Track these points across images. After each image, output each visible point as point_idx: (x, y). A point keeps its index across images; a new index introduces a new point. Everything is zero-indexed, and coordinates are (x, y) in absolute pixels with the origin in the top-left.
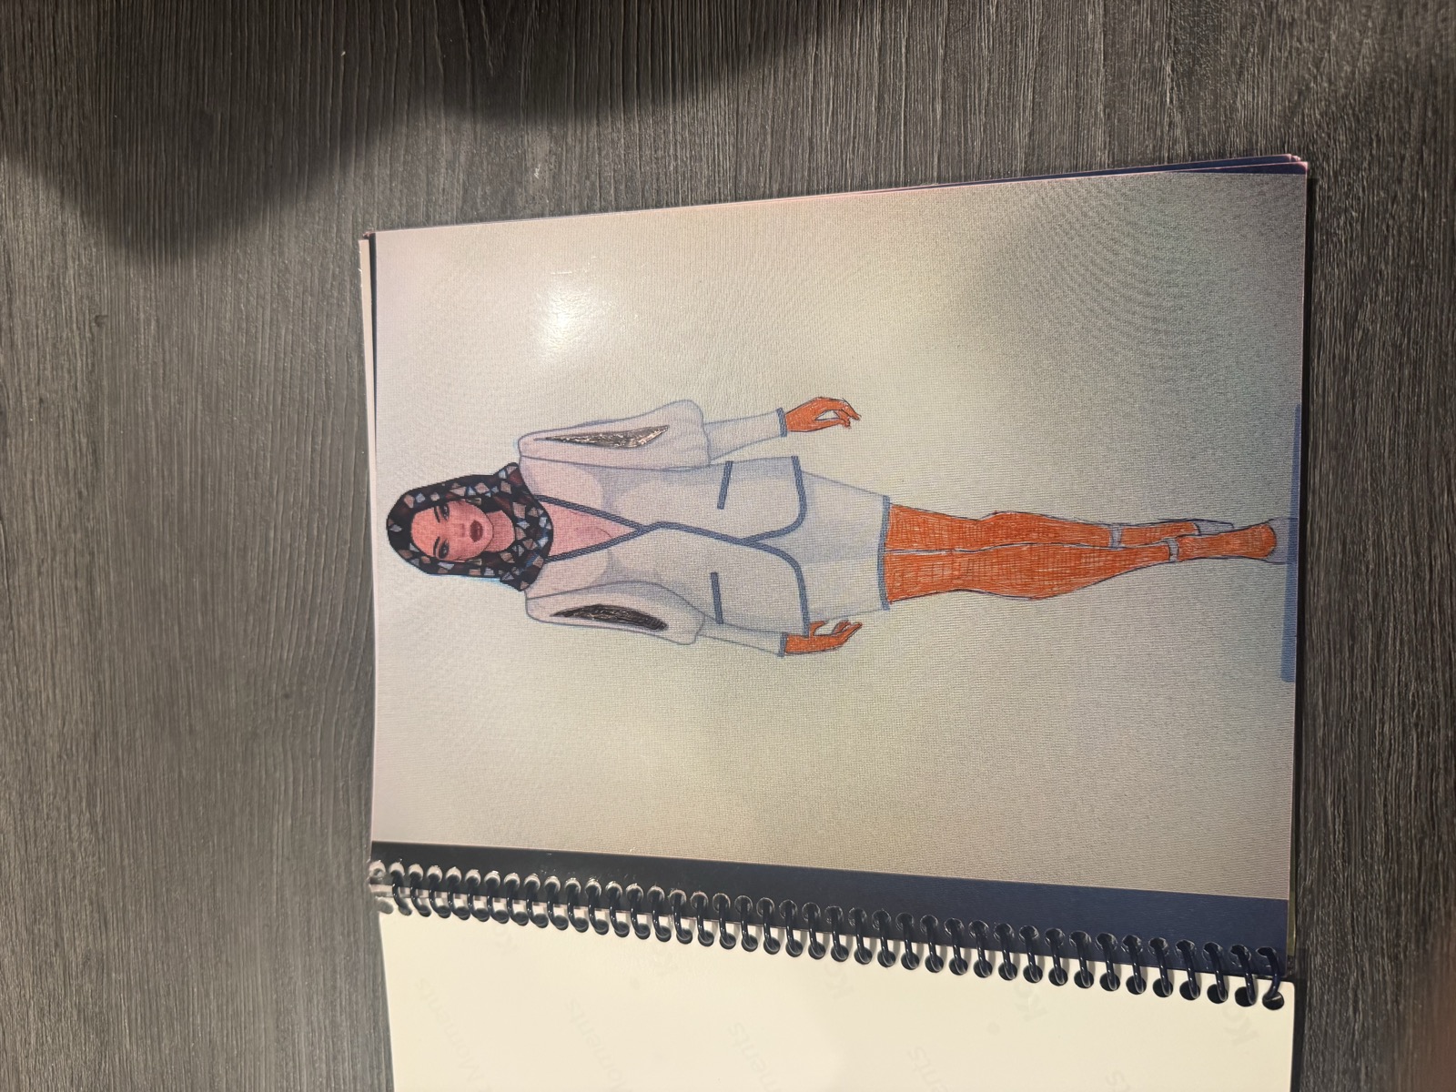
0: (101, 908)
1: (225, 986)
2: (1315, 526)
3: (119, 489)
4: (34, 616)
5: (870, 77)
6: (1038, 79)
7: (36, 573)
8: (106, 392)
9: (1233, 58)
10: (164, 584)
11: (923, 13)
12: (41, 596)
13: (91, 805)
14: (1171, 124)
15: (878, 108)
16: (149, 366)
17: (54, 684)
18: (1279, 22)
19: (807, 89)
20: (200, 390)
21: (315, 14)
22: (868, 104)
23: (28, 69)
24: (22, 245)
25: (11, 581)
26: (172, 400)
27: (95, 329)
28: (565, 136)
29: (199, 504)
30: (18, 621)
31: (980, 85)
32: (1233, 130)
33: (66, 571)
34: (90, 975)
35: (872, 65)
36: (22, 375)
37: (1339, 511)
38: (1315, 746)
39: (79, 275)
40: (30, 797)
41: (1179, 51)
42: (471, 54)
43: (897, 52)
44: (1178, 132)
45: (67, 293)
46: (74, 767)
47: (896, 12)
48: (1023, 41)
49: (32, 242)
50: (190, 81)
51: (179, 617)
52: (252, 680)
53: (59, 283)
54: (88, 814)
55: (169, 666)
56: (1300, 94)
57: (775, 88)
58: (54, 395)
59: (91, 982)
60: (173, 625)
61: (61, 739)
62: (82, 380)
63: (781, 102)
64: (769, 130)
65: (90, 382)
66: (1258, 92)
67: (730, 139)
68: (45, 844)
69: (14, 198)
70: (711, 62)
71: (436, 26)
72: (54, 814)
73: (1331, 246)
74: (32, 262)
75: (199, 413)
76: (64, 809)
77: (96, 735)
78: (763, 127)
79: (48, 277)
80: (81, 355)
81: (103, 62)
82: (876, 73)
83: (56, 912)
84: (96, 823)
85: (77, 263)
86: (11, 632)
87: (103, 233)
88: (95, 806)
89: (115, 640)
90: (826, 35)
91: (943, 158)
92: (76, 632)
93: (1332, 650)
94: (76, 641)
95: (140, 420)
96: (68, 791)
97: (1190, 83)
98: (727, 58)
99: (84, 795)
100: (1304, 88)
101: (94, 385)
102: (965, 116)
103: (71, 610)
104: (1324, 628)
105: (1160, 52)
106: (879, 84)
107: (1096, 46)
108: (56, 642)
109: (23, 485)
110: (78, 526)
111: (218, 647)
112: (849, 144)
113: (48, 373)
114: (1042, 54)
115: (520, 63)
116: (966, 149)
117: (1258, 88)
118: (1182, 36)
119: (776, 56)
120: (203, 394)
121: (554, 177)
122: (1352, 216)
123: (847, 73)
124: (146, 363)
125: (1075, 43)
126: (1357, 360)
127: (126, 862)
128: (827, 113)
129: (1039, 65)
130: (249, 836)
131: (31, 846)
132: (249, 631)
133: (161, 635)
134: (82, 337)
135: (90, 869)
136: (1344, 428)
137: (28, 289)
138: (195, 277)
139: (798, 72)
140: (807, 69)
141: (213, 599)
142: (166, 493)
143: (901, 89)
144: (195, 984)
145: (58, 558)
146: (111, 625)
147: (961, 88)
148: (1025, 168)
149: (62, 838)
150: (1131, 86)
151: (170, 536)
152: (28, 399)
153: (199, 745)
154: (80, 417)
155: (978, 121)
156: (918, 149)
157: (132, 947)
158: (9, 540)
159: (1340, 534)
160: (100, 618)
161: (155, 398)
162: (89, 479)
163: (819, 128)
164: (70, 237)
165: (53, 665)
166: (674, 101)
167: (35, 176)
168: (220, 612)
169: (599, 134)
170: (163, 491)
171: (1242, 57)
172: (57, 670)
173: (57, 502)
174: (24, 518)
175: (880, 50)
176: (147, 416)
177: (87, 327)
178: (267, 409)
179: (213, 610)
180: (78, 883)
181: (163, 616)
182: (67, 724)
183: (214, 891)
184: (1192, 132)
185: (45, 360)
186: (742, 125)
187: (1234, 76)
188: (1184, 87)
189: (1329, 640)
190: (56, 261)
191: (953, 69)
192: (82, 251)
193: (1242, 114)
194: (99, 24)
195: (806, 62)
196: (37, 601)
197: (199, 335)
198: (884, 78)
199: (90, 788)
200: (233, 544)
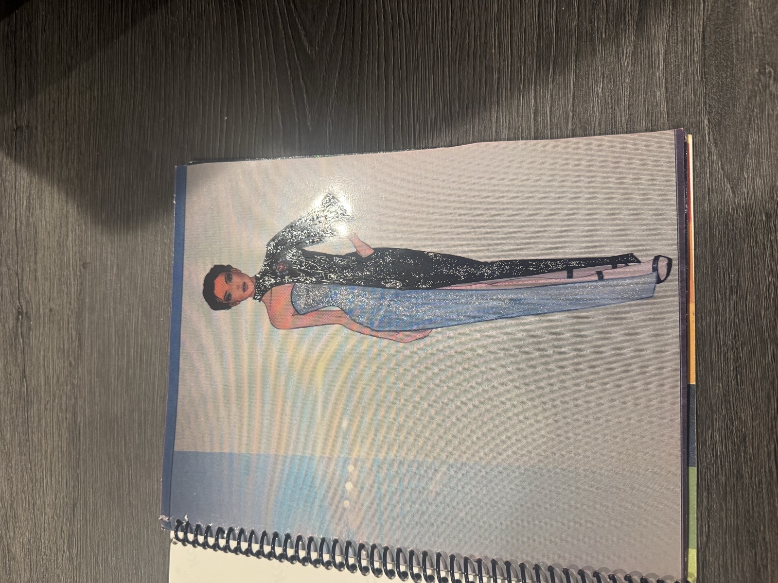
3: (93, 361)
4: (42, 434)
7: (43, 409)
9: (745, 114)
10: (117, 416)
11: (559, 92)
12: (46, 422)
13: (70, 548)
14: (710, 153)
16: (112, 291)
18: (771, 94)
20: (141, 305)
21: (210, 97)
23: (51, 129)
24: (44, 223)
25: (29, 413)
26: (125, 310)
27: (83, 270)
29: (138, 370)
30: (32, 437)
32: (748, 156)
33: (61, 409)
35: (530, 121)
36: (41, 296)
39: (75, 240)
40: (34, 542)
41: (712, 112)
42: (298, 118)
43: (545, 114)
44: (714, 157)
45: (67, 250)
46: (61, 524)
47: (543, 92)
48: (618, 107)
49: (50, 222)
50: (140, 134)
51: (125, 436)
53: (63, 244)
54: (68, 554)
55: (118, 465)
58: (58, 307)
60: (121, 441)
61: (54, 507)
62: (74, 299)
65: (78, 300)
66: (761, 134)
69: (40, 198)
70: (436, 123)
71: (278, 103)
72: (48, 552)
74: (49, 233)
75: (140, 318)
76: (54, 549)
77: (74, 505)
79: (58, 241)
80: (74, 284)
81: (92, 124)
82: (532, 126)
84: (73, 558)
85: (74, 233)
86: (28, 443)
87: (89, 217)
88: (72, 548)
89: (87, 450)
90: (502, 106)
92: (65, 444)
95: (106, 322)
96: (56, 538)
97: (720, 130)
98: (445, 119)
99: (66, 541)
101: (81, 302)
103: (63, 430)
105: (700, 112)
106: (534, 132)
107: (662, 109)
108: (53, 449)
109: (38, 358)
110: (69, 382)
111: (147, 454)
113: (55, 294)
114: (630, 115)
115: (326, 124)
117: (761, 132)
118: (713, 103)
119: (473, 117)
120: (142, 308)
123: (515, 126)
124: (111, 290)
125: (650, 108)
131: (34, 571)
133: (114, 447)
134: (75, 274)
137: (46, 247)
138: (139, 241)
139: (487, 126)
140: (491, 125)
141: (145, 426)
142: (120, 363)
145: (56, 401)
146: (85, 441)
151: (121, 389)
152: (43, 309)
153: (134, 513)
154: (72, 319)
158: (29, 389)
160: (79, 436)
161: (114, 309)
162: (76, 355)
164: (70, 219)
165: (51, 463)
167: (52, 186)
170: (118, 363)
171: (750, 115)
172: (53, 466)
173: (57, 368)
174: (38, 377)
175: (535, 113)
176: (110, 320)
179: (145, 433)
181: (116, 435)
184: (723, 157)
185: (54, 287)
187: (746, 125)
188: (716, 131)
190: (62, 232)
191: (578, 123)
192: (77, 227)
193: (752, 146)
194: (91, 104)
195: (491, 121)
196: (44, 425)
197: (141, 274)
198: (538, 129)
199: (70, 536)
200: (157, 394)
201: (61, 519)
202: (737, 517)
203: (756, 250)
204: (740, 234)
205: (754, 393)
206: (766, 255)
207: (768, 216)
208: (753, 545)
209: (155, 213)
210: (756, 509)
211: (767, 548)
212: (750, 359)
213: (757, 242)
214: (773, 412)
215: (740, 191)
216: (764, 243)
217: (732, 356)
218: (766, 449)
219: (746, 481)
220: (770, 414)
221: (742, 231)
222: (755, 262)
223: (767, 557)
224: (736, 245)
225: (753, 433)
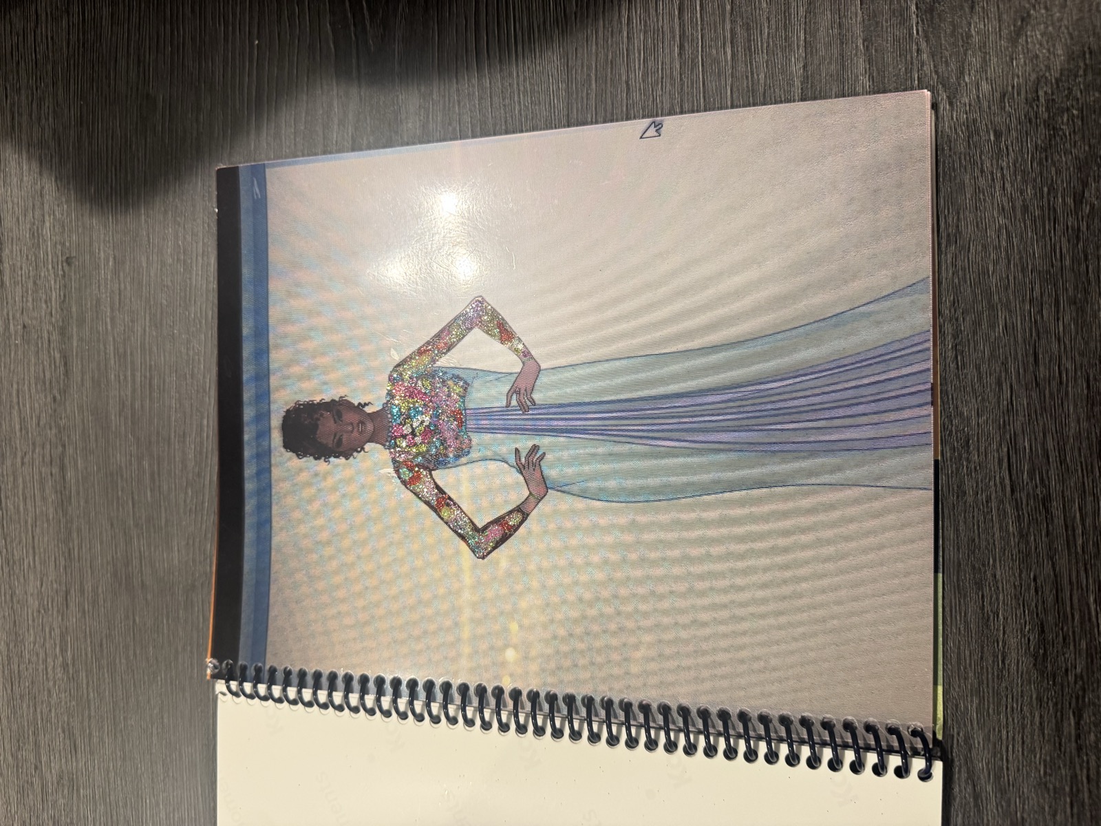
0: (71, 736)
1: (171, 798)
2: (1062, 368)
3: (85, 393)
4: (18, 498)
5: (672, 31)
6: (808, 23)
7: (20, 464)
8: (75, 318)
10: (120, 467)
12: (24, 482)
13: (64, 651)
14: (918, 50)
15: (680, 54)
16: (108, 294)
17: (34, 552)
19: (623, 43)
20: (148, 311)
21: (234, 15)
22: (672, 52)
23: (15, 72)
26: (126, 320)
27: (66, 268)
28: (431, 94)
29: (148, 401)
30: (6, 503)
31: (761, 31)
32: (970, 52)
33: (43, 461)
34: (63, 791)
35: (673, 21)
36: (10, 307)
37: (1082, 354)
38: (1076, 553)
39: (54, 226)
40: (15, 646)
42: (355, 36)
43: (694, 9)
44: (925, 56)
45: (45, 241)
46: (50, 619)
49: (18, 203)
50: (139, 72)
51: (132, 493)
52: (191, 542)
53: (38, 234)
54: (61, 659)
55: (125, 532)
56: (1023, 20)
57: (597, 44)
58: (34, 322)
59: (64, 797)
60: (127, 500)
61: (40, 597)
62: (56, 309)
63: (601, 56)
64: (593, 77)
65: (62, 310)
66: (988, 21)
67: (562, 86)
68: (27, 684)
70: (545, 29)
71: (328, 16)
72: (34, 659)
73: (1058, 139)
74: (18, 219)
75: (147, 329)
76: (42, 655)
78: (589, 75)
79: (30, 230)
80: (55, 289)
81: (72, 62)
82: (677, 27)
83: (36, 741)
84: (67, 665)
85: (52, 217)
87: (72, 192)
88: (66, 651)
89: (82, 515)
91: (735, 89)
92: (51, 510)
93: (1085, 471)
94: (51, 517)
95: (101, 337)
96: (45, 639)
97: (932, 18)
98: (558, 23)
99: (58, 642)
100: (1025, 15)
101: (65, 312)
102: (751, 56)
103: (47, 491)
104: (1076, 453)
106: (680, 36)
108: (36, 519)
109: (11, 395)
110: (53, 424)
111: (163, 515)
112: (658, 84)
113: (30, 304)
114: (810, 3)
115: (395, 40)
116: (752, 81)
117: (988, 18)
119: (596, 19)
120: (150, 314)
121: (423, 126)
122: (1073, 115)
123: (654, 29)
124: (106, 292)
126: (1087, 229)
127: (92, 695)
128: (639, 60)
129: (808, 12)
130: (190, 670)
131: (16, 686)
132: (188, 501)
133: (118, 509)
134: (56, 275)
135: (63, 703)
136: (1080, 286)
137: (15, 240)
138: (143, 221)
139: (615, 30)
140: (621, 28)
141: (159, 477)
142: (122, 393)
143: (698, 39)
144: (148, 797)
145: (37, 451)
146: (79, 503)
147: (746, 35)
148: (802, 93)
149: (41, 678)
150: (884, 23)
151: (125, 428)
152: (14, 325)
153: (149, 597)
154: (55, 337)
155: (761, 59)
156: (714, 83)
157: (96, 767)
159: (1084, 373)
160: (70, 497)
161: (112, 319)
162: (62, 386)
163: (633, 74)
164: (47, 198)
165: (33, 537)
166: (517, 60)
167: (20, 153)
168: (165, 487)
169: (458, 90)
170: (119, 392)
172: (36, 541)
173: (36, 405)
174: (11, 420)
175: (680, 9)
176: (107, 333)
177: (60, 267)
178: (200, 323)
179: (159, 487)
180: (53, 715)
181: (120, 493)
182: (44, 584)
183: (162, 717)
184: (937, 56)
185: (28, 294)
186: (572, 75)
187: (967, 10)
188: (927, 20)
189: (1081, 463)
190: (36, 217)
191: (739, 20)
192: (56, 208)
193: (976, 39)
194: (69, 34)
195: (621, 23)
196: (21, 486)
197: (147, 267)
198: (684, 31)
199: (62, 636)
200: (175, 432)
201: (50, 612)
202: (958, 550)
203: (982, 182)
204: (960, 161)
205: (980, 378)
206: (995, 188)
207: (998, 135)
208: (979, 585)
209: (163, 181)
210: (983, 536)
211: (998, 588)
212: (975, 333)
213: (982, 171)
214: (1005, 403)
215: (960, 102)
216: (993, 173)
217: (950, 330)
218: (996, 455)
219: (970, 500)
220: (1001, 406)
221: (963, 157)
222: (980, 199)
223: (997, 599)
224: (955, 176)
225: (978, 433)
